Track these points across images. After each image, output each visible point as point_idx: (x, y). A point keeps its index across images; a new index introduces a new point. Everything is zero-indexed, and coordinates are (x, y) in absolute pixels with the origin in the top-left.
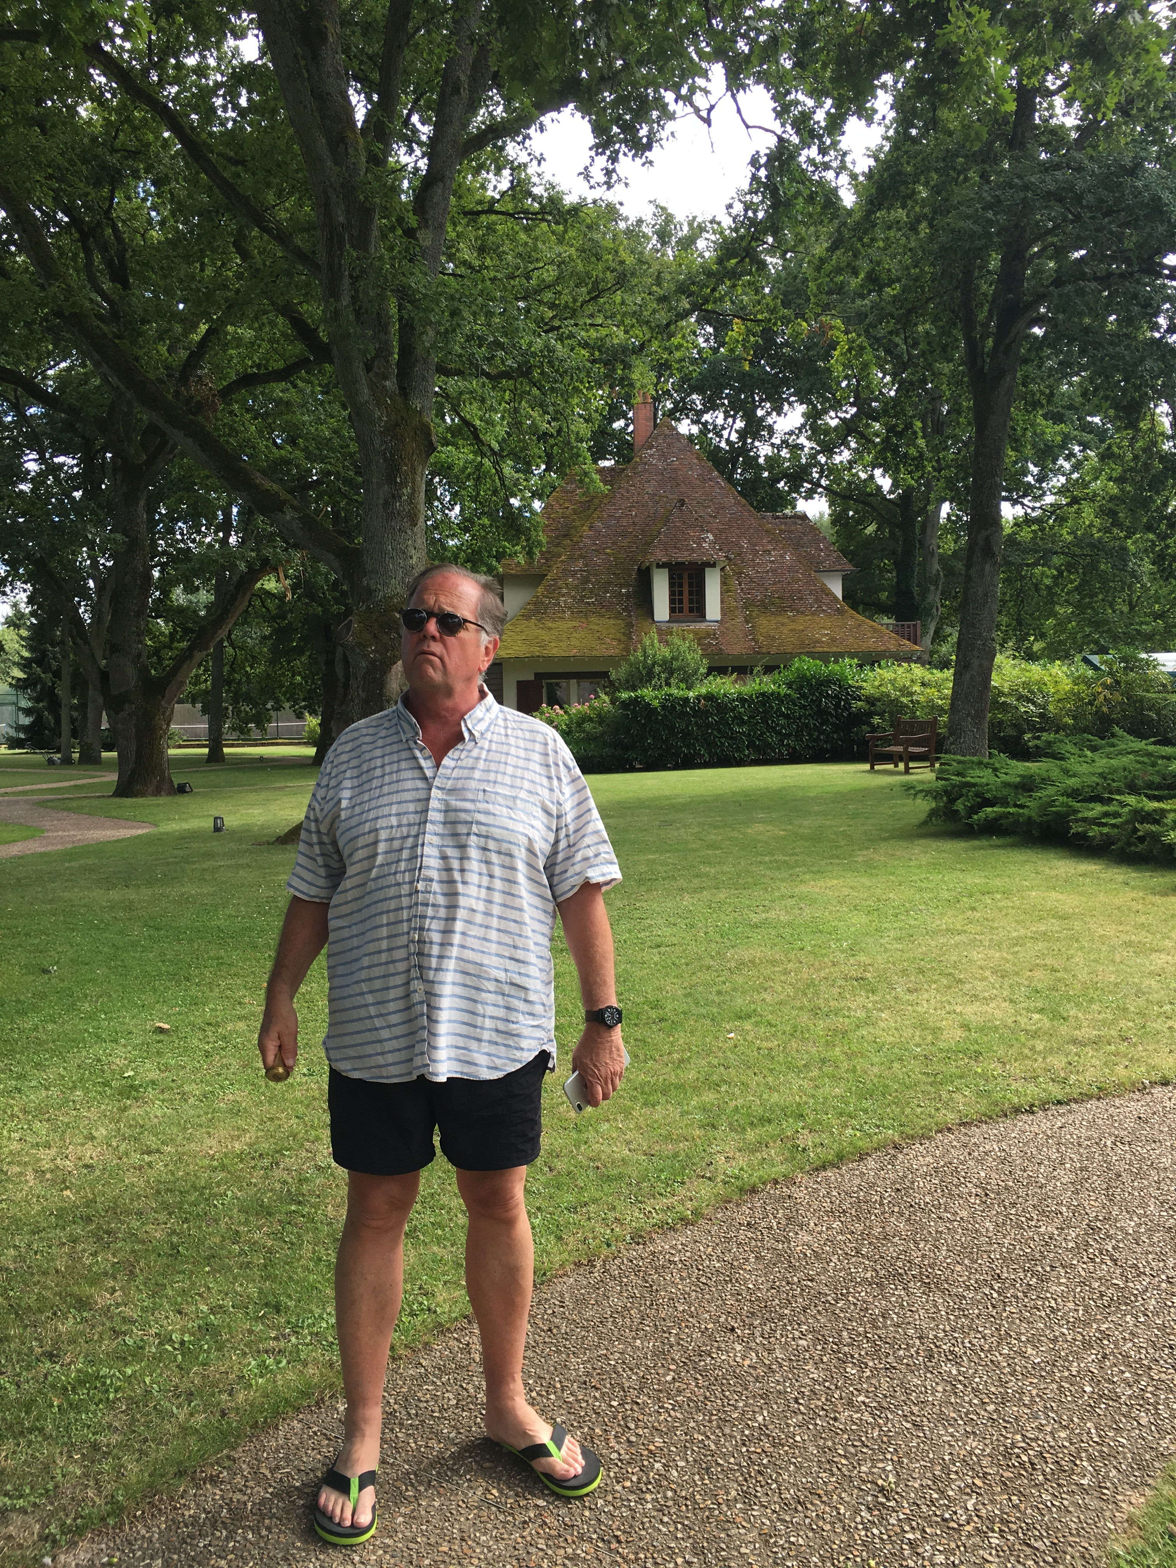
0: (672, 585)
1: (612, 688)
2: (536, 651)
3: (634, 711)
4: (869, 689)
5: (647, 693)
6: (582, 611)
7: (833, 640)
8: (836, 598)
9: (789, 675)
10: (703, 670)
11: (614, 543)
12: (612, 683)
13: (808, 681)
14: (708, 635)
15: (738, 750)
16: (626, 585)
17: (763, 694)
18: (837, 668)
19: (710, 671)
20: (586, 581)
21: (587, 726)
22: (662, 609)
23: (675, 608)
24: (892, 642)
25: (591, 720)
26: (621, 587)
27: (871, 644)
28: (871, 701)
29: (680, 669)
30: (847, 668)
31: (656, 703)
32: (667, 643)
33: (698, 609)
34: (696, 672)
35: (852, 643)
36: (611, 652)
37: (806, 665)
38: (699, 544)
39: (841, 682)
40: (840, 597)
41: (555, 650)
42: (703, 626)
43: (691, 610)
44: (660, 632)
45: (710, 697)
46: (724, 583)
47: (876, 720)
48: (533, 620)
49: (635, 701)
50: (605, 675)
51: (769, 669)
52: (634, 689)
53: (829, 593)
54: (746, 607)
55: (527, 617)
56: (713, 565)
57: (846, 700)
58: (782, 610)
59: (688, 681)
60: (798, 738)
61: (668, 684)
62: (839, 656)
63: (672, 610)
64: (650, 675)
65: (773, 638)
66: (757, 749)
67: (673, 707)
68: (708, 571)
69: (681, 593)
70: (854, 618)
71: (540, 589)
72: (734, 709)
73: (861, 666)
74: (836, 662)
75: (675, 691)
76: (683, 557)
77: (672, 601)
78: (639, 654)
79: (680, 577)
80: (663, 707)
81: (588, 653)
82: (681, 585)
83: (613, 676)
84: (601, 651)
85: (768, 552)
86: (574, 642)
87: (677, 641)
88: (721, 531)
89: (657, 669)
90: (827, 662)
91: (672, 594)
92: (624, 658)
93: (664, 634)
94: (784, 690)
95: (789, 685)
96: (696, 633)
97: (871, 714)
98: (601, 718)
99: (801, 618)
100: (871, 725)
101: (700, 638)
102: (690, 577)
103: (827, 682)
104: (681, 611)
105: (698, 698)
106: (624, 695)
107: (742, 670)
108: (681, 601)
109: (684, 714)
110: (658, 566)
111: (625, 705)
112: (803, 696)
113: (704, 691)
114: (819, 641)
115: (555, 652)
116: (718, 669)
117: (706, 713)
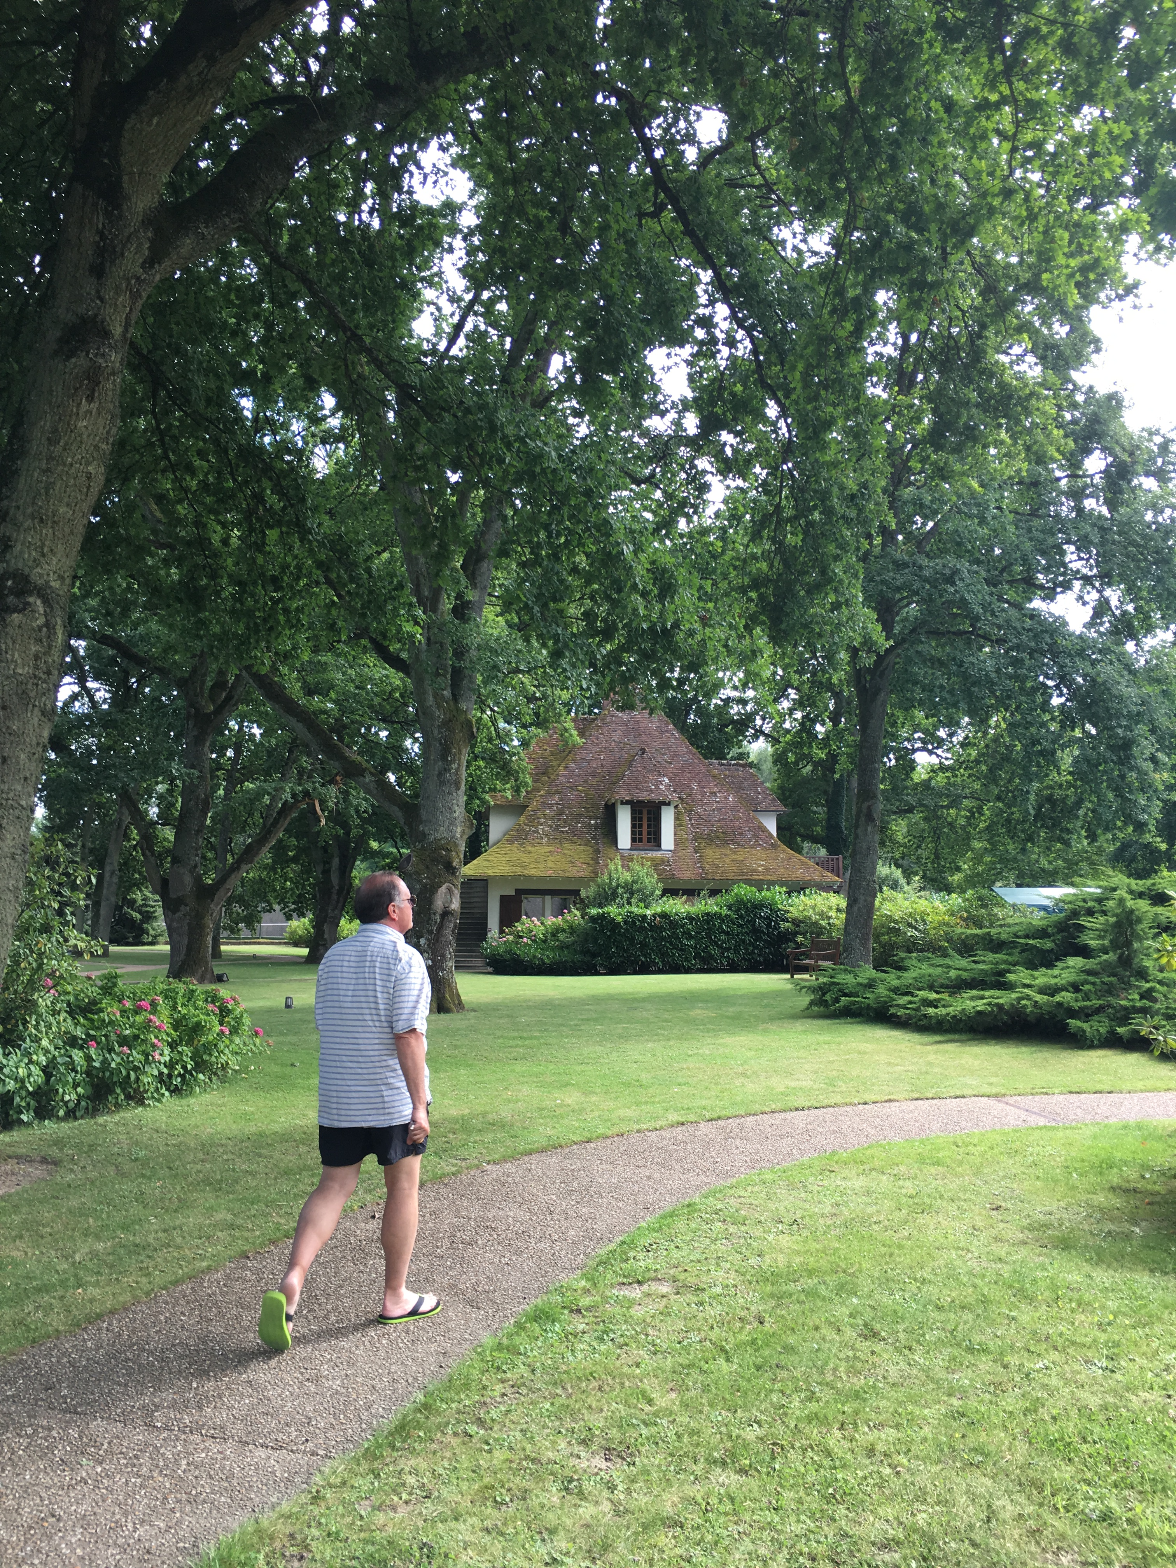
0: (633, 819)
1: (583, 905)
2: (518, 871)
3: (601, 925)
4: (794, 913)
5: (612, 910)
6: (557, 838)
7: (768, 870)
8: (771, 835)
9: (730, 898)
10: (658, 892)
11: (586, 781)
12: (582, 901)
13: (745, 904)
14: (663, 861)
15: (686, 959)
16: (596, 818)
17: (708, 914)
18: (768, 894)
19: (665, 892)
20: (561, 812)
21: (561, 936)
22: (624, 838)
23: (635, 839)
24: (816, 874)
25: (564, 930)
26: (591, 818)
27: (799, 874)
28: (796, 922)
29: (639, 891)
30: (777, 895)
31: (619, 919)
32: (629, 869)
33: (655, 840)
34: (652, 894)
35: (783, 873)
36: (581, 874)
37: (743, 891)
38: (657, 787)
39: (772, 906)
40: (775, 834)
41: (534, 871)
42: (658, 854)
43: (649, 841)
44: (623, 858)
45: (664, 915)
46: (677, 819)
47: (800, 939)
48: (516, 845)
49: (602, 917)
50: (577, 893)
51: (713, 893)
52: (600, 906)
53: (765, 830)
54: (695, 839)
55: (510, 842)
56: (669, 804)
57: (776, 922)
58: (726, 843)
59: (646, 901)
60: (736, 951)
61: (629, 903)
62: (772, 883)
63: (633, 840)
64: (614, 895)
65: (718, 867)
66: (704, 960)
67: (634, 922)
68: (664, 809)
69: (641, 826)
70: (785, 852)
71: (522, 818)
72: (683, 926)
73: (789, 893)
74: (768, 889)
75: (635, 910)
76: (643, 796)
77: (633, 833)
78: (606, 877)
79: (641, 812)
80: (626, 922)
81: (561, 874)
82: (641, 819)
83: (583, 894)
84: (573, 872)
85: (714, 794)
86: (550, 864)
87: (638, 868)
88: (675, 775)
89: (620, 890)
90: (760, 890)
91: (633, 826)
92: (593, 879)
93: (627, 861)
94: (725, 911)
95: (729, 907)
96: (652, 860)
97: (796, 934)
98: (572, 930)
99: (741, 850)
100: (796, 942)
101: (656, 865)
102: (649, 813)
103: (760, 906)
104: (641, 840)
105: (654, 916)
106: (593, 911)
107: (691, 893)
108: (641, 833)
109: (642, 928)
110: (622, 803)
111: (593, 919)
112: (741, 917)
113: (659, 910)
114: (756, 871)
115: (534, 872)
116: (670, 892)
117: (661, 929)
